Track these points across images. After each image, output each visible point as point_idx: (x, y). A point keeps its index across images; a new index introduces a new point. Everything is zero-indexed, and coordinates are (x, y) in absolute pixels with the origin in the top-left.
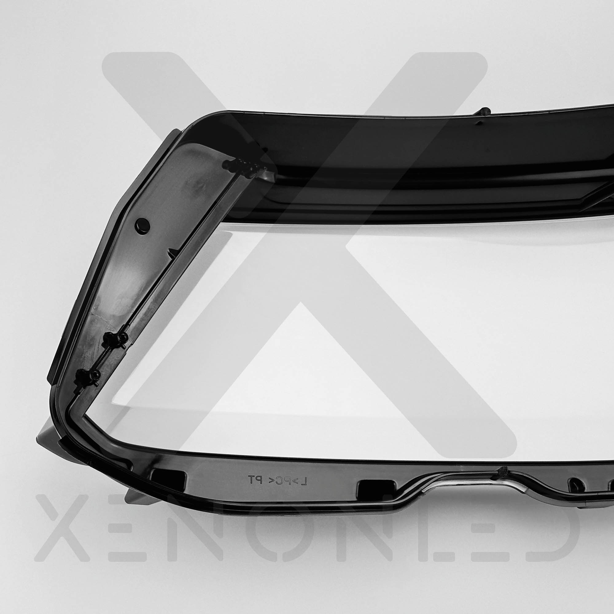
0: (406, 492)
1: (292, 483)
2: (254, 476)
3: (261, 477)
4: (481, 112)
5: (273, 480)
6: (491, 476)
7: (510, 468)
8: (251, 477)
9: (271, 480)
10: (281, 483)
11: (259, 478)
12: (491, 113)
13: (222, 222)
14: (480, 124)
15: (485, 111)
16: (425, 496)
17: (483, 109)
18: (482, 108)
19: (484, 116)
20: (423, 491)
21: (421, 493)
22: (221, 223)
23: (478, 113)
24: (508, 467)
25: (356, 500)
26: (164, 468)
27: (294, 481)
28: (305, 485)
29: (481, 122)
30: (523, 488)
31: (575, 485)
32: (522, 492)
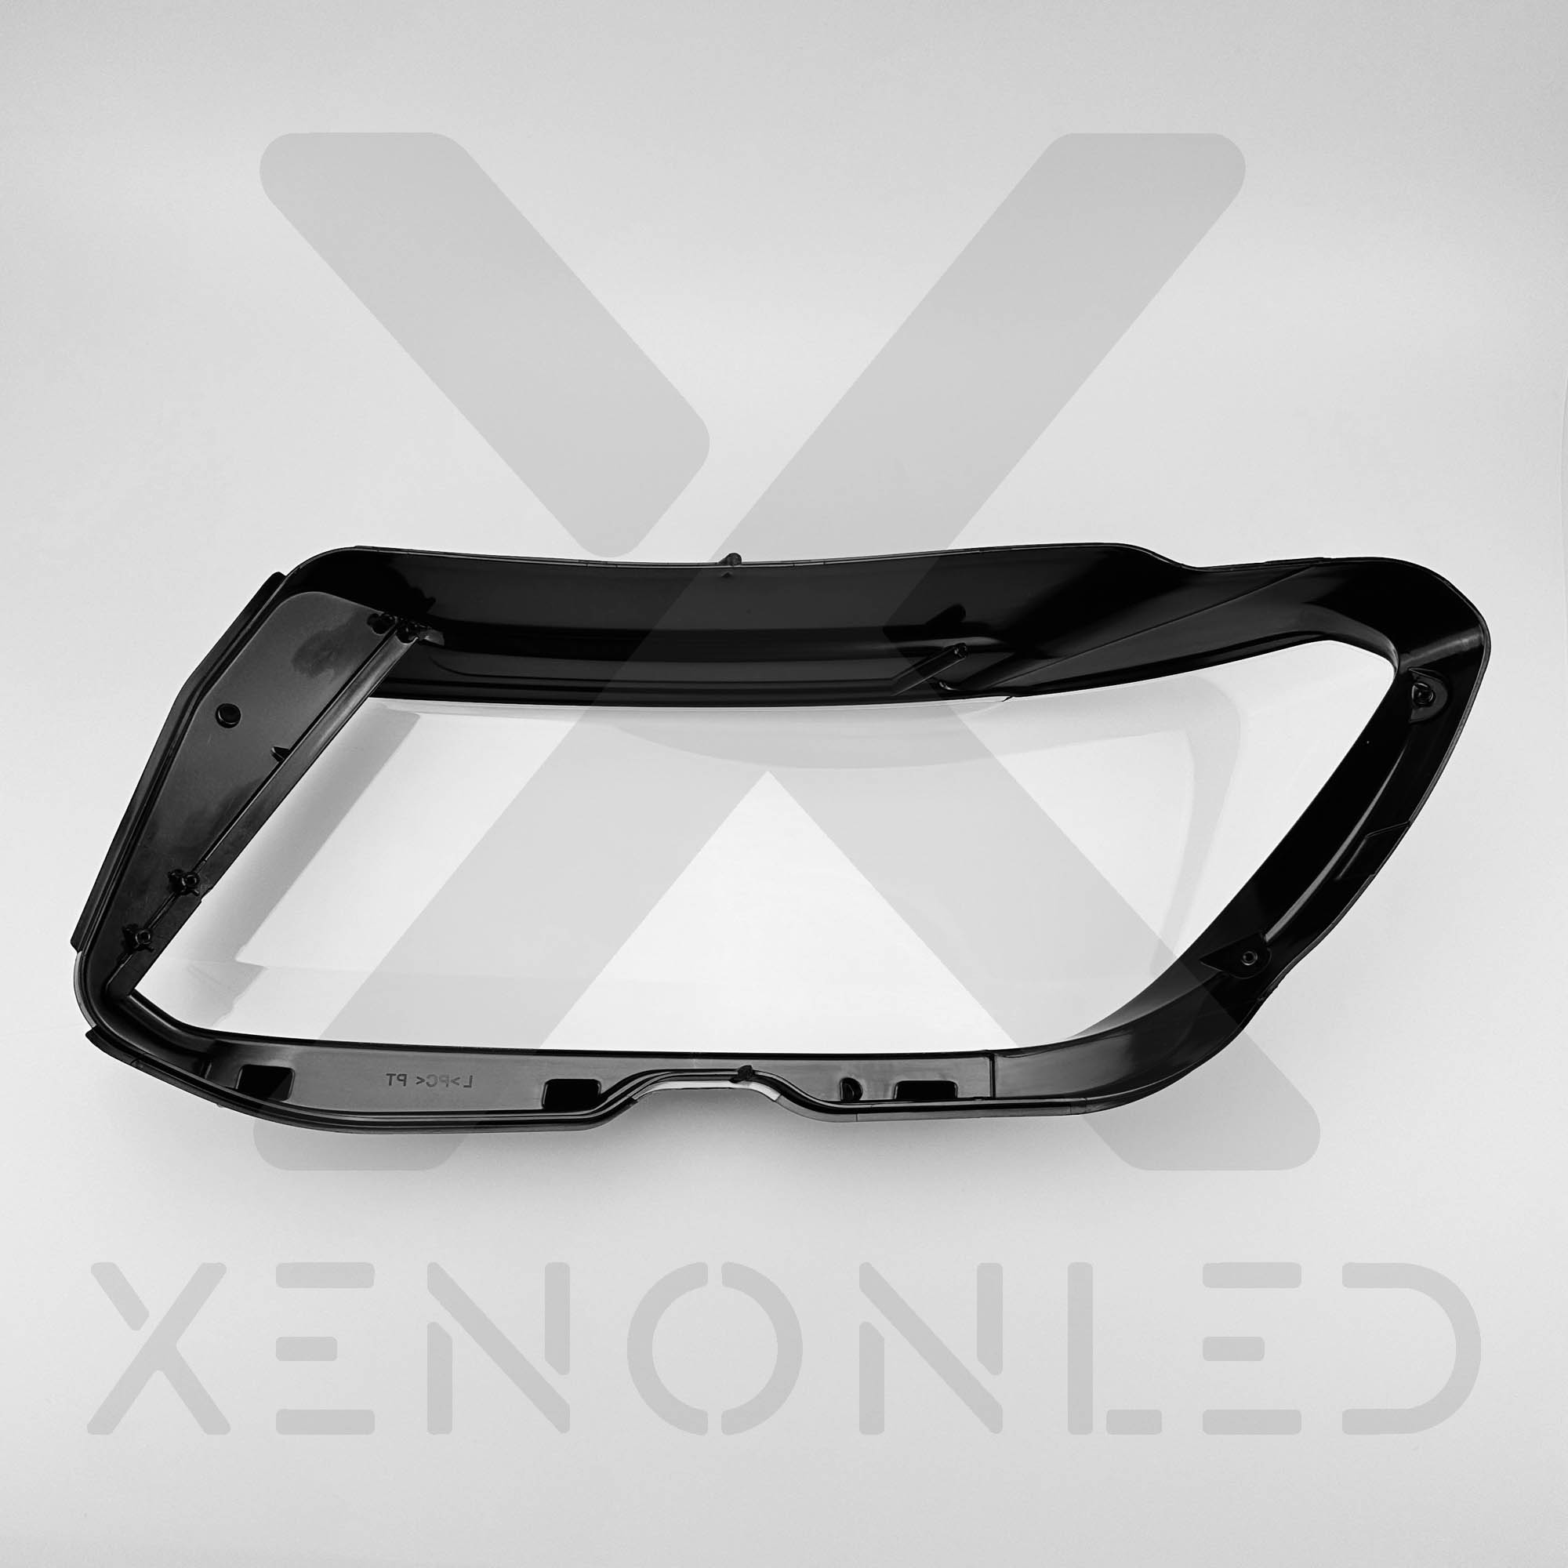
0: (610, 1099)
1: (451, 1084)
2: (395, 1075)
3: (405, 1075)
4: (727, 560)
5: (423, 1081)
6: (730, 1078)
7: (753, 1065)
8: (391, 1075)
9: (419, 1080)
10: (433, 1085)
11: (402, 1078)
12: (743, 561)
13: (372, 696)
14: (727, 576)
15: (733, 558)
16: (637, 1104)
17: (729, 555)
19: (732, 565)
20: (635, 1098)
21: (631, 1101)
22: (369, 698)
23: (724, 562)
25: (541, 1108)
26: (263, 1064)
27: (453, 1082)
28: (470, 1086)
29: (728, 574)
30: (774, 1095)
31: (851, 1089)
32: (773, 1100)
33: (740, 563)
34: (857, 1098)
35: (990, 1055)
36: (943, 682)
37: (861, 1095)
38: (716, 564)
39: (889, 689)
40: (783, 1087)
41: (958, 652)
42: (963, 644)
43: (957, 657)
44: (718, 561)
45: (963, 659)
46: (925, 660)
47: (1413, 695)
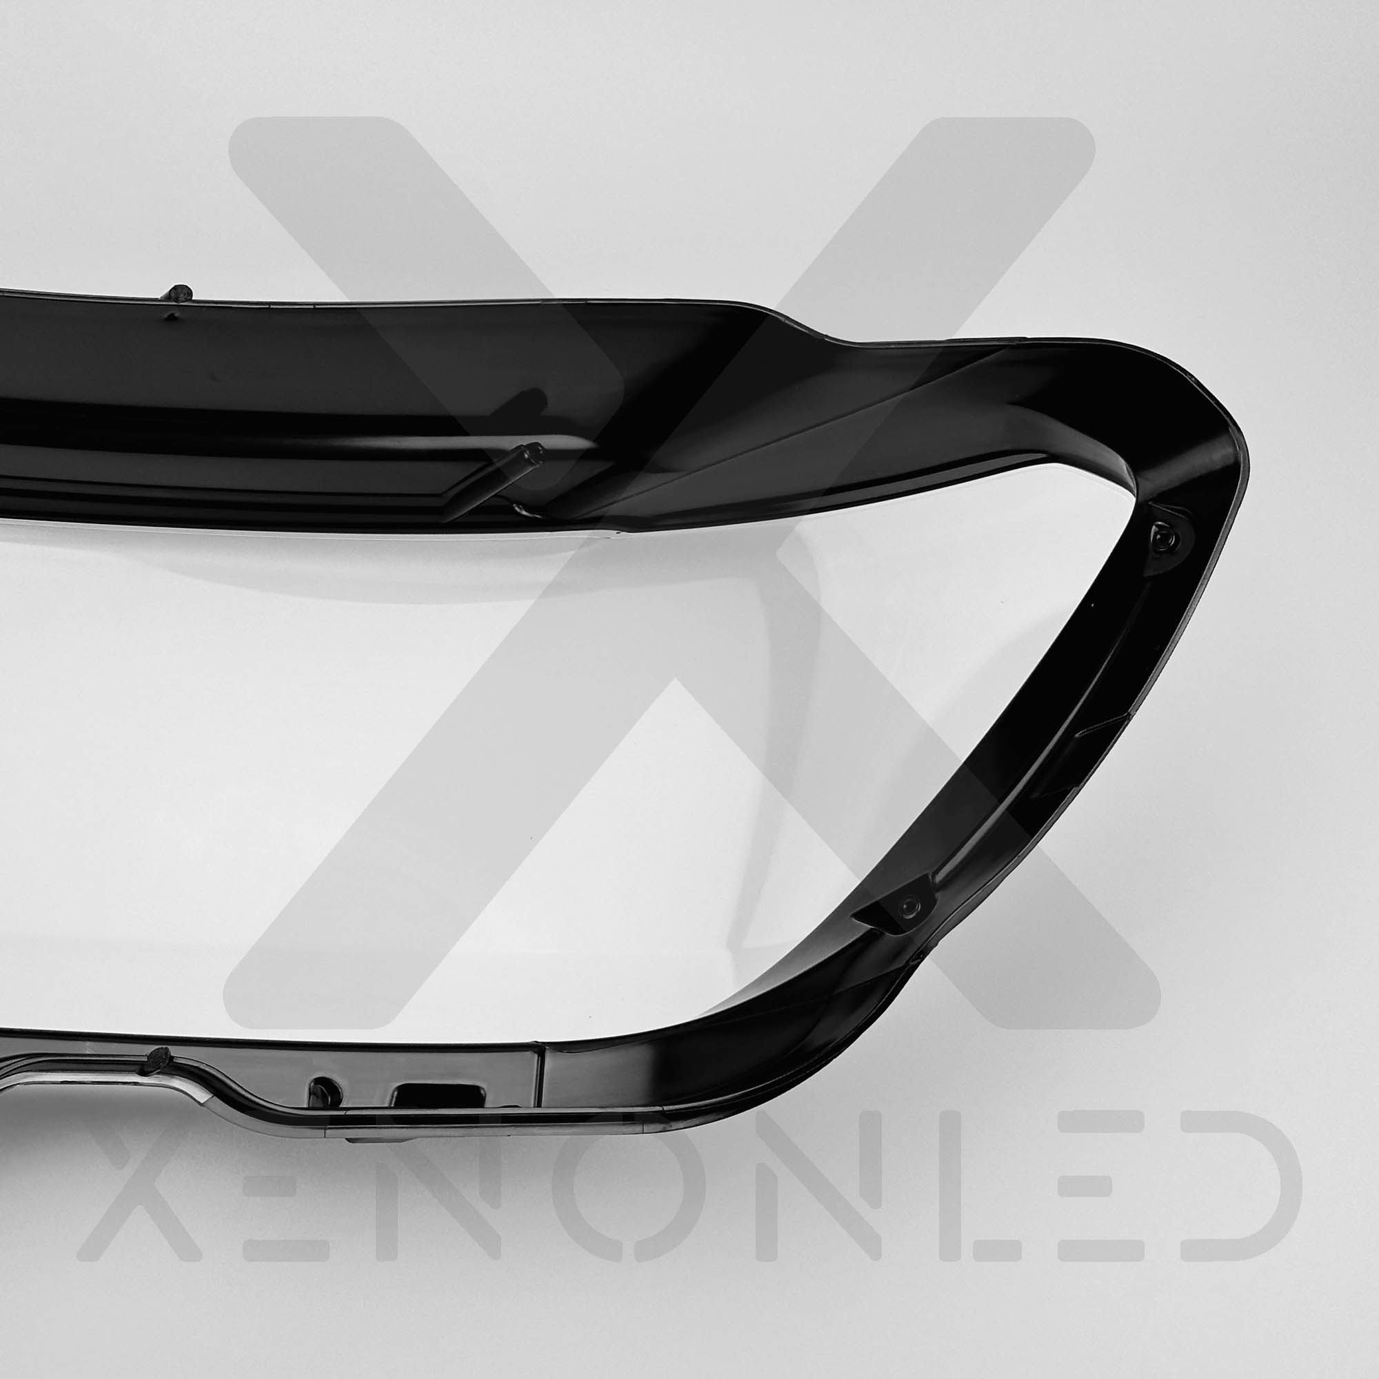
4: (173, 295)
6: (135, 1068)
7: (174, 1051)
12: (193, 298)
14: (172, 318)
15: (180, 293)
17: (176, 288)
18: (176, 286)
19: (176, 302)
23: (168, 297)
24: (169, 1047)
29: (172, 315)
30: (201, 1095)
31: (326, 1091)
32: (199, 1103)
33: (191, 300)
34: (336, 1104)
35: (539, 1049)
36: (518, 504)
37: (340, 1101)
38: (156, 300)
39: (440, 511)
40: (218, 1085)
41: (529, 456)
42: (538, 444)
43: (528, 462)
44: (159, 297)
45: (538, 466)
46: (481, 469)
47: (1152, 538)
